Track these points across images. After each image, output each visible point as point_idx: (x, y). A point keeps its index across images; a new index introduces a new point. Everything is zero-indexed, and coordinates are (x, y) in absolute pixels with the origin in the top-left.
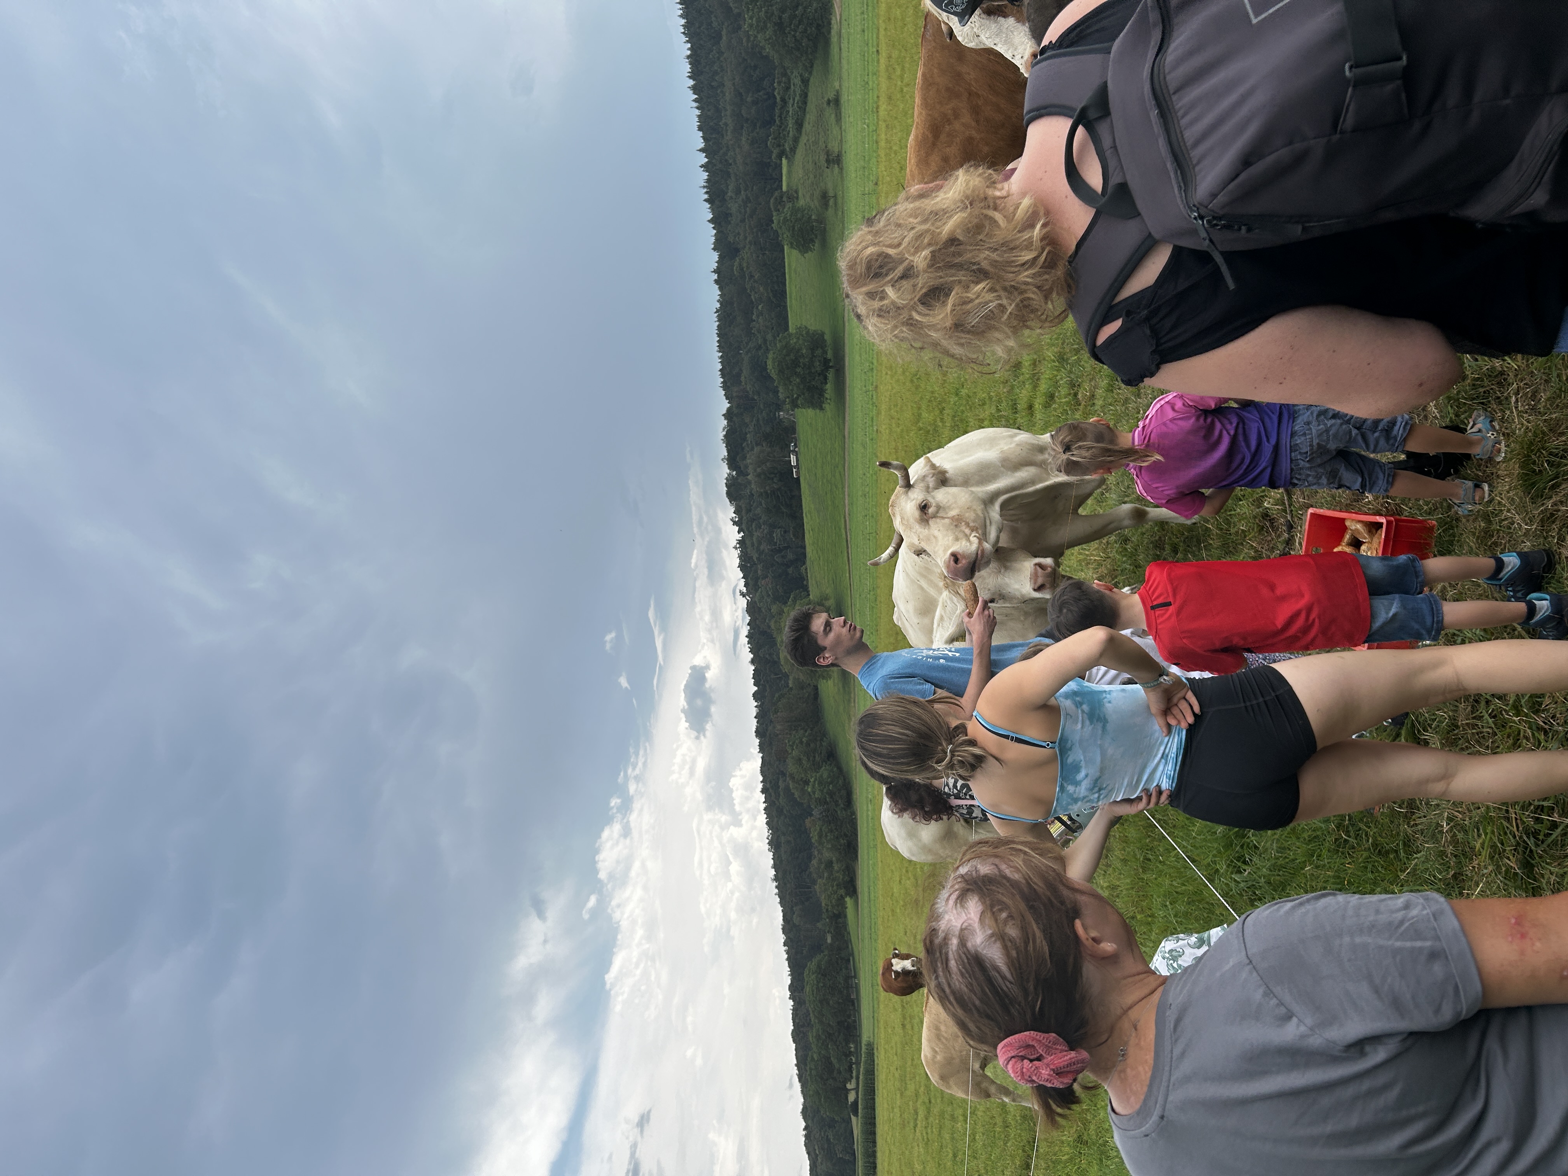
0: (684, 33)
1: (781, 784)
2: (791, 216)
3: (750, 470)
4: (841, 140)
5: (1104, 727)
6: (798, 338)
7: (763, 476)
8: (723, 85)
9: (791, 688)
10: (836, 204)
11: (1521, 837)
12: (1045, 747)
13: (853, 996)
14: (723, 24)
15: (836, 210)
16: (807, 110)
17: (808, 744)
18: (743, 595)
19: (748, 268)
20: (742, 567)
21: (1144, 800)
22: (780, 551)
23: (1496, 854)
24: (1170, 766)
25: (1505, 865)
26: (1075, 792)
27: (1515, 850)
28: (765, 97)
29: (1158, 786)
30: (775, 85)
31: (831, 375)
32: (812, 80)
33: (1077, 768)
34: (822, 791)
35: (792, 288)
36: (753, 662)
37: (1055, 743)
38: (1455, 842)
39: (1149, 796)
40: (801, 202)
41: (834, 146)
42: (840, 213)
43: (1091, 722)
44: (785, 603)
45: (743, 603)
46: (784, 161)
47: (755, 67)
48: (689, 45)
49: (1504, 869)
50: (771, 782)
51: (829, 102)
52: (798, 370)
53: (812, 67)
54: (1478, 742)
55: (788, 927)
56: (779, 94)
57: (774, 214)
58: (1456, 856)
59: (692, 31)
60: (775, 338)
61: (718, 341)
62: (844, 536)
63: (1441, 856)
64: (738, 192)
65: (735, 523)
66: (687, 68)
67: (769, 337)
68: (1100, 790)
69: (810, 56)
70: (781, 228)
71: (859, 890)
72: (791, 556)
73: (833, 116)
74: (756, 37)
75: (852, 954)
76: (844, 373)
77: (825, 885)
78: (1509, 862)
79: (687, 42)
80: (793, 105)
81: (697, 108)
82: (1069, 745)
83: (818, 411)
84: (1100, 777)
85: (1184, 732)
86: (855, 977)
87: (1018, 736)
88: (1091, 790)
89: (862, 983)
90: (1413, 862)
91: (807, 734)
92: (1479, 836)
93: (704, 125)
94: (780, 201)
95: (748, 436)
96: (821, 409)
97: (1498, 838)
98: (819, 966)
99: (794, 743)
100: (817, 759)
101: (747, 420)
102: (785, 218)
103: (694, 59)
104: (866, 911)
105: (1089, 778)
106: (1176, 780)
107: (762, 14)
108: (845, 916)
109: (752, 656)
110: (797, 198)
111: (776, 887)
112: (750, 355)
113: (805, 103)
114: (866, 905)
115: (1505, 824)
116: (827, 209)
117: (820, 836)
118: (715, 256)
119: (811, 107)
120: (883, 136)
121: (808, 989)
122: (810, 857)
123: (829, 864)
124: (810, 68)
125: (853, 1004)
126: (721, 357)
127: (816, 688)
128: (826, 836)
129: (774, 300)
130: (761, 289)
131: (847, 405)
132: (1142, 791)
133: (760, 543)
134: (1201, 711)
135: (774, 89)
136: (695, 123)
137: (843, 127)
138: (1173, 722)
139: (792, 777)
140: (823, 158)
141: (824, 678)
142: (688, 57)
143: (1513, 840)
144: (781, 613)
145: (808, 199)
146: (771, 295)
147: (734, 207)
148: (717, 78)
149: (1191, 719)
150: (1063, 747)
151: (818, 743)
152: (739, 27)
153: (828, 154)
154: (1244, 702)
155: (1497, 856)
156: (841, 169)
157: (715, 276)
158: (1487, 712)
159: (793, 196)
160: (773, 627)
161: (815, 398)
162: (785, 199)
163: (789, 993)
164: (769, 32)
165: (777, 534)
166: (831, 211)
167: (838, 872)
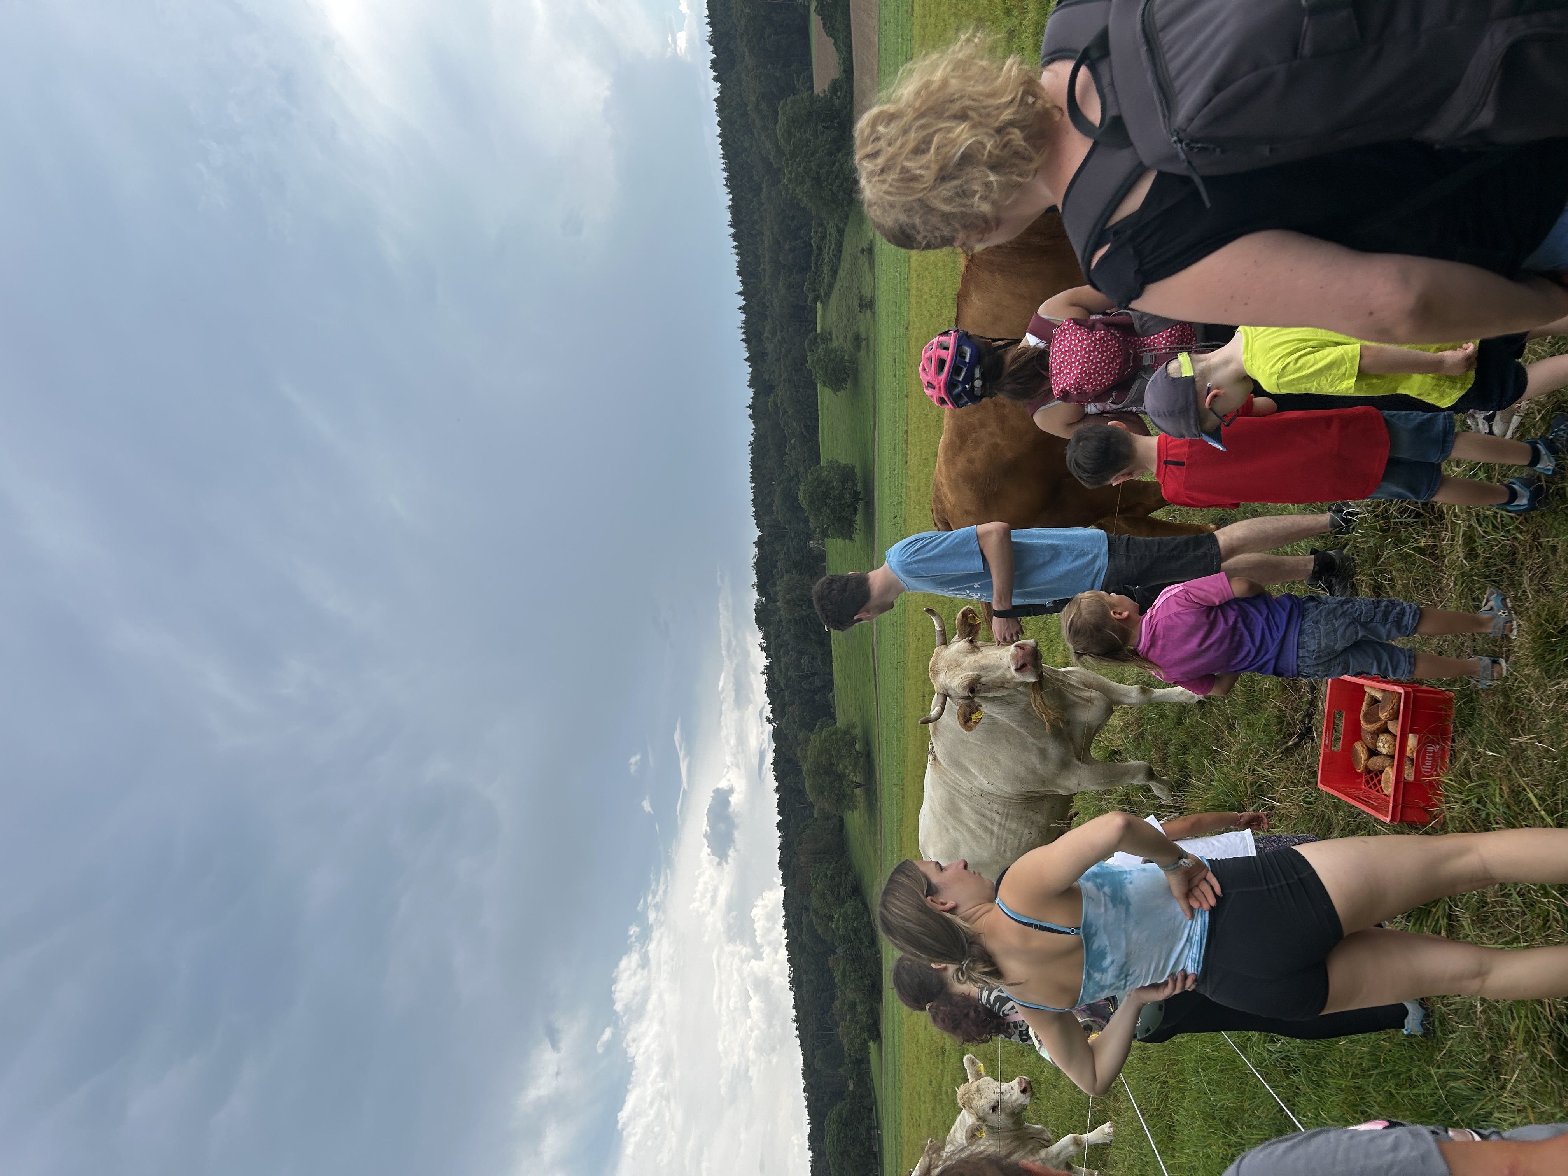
0: (726, 185)
1: (804, 919)
2: (824, 356)
3: (780, 597)
4: (874, 287)
5: (1127, 910)
6: (829, 471)
7: (792, 603)
8: (763, 234)
9: (816, 819)
10: (868, 347)
11: (1555, 1024)
12: (1069, 933)
13: (876, 1149)
14: (763, 177)
15: (868, 351)
16: (842, 257)
17: (832, 878)
18: (769, 721)
19: (782, 404)
20: (769, 692)
21: (1170, 985)
22: (808, 677)
23: (1531, 1040)
24: (1195, 949)
25: (1541, 1052)
26: (1101, 979)
27: (1550, 1037)
28: (802, 245)
29: (1184, 970)
30: (812, 234)
31: (860, 507)
32: (847, 230)
33: (1102, 955)
34: (846, 927)
35: (824, 424)
36: (777, 790)
37: (1079, 928)
38: (1489, 1023)
39: (1175, 981)
40: (835, 344)
41: (867, 292)
42: (872, 355)
43: (1115, 906)
44: (812, 730)
45: (769, 728)
46: (819, 305)
47: (793, 218)
48: (731, 196)
49: (1539, 1056)
50: (793, 917)
51: (863, 251)
52: (829, 501)
53: (847, 218)
54: (1507, 919)
55: (808, 1072)
56: (815, 242)
57: (809, 354)
58: (1491, 1039)
59: (733, 183)
60: (806, 471)
61: (751, 473)
62: (872, 664)
63: (1476, 1038)
64: (774, 333)
65: (763, 649)
66: (729, 217)
67: (801, 469)
68: (1127, 976)
69: (846, 208)
70: (814, 367)
71: (883, 1034)
72: (818, 683)
73: (867, 264)
74: (794, 190)
75: (875, 1103)
76: (873, 505)
77: (847, 1027)
78: (1543, 1049)
79: (729, 193)
80: (828, 253)
81: (737, 254)
82: (1093, 931)
83: (847, 541)
84: (1125, 963)
85: (1207, 914)
86: (878, 1128)
87: (1042, 924)
88: (1118, 977)
89: (885, 1134)
90: (1449, 1043)
91: (831, 868)
92: (1513, 1019)
93: (743, 270)
94: (814, 342)
95: (778, 563)
96: (851, 539)
97: (1533, 1024)
98: (840, 1115)
99: (818, 876)
100: (842, 893)
101: (778, 548)
102: (819, 358)
103: (735, 209)
104: (890, 1057)
105: (1115, 964)
106: (1201, 965)
107: (801, 169)
108: (869, 1062)
109: (777, 784)
110: (831, 340)
111: (797, 1029)
112: (782, 486)
113: (840, 252)
114: (890, 1050)
115: (1539, 1008)
116: (859, 351)
117: (844, 976)
118: (751, 392)
119: (846, 254)
120: (914, 284)
121: (828, 1139)
122: (833, 998)
123: (853, 1006)
124: (845, 219)
125: (875, 1158)
126: (753, 488)
127: (841, 819)
128: (850, 975)
129: (807, 435)
130: (795, 424)
131: (876, 536)
132: (1169, 976)
133: (788, 669)
134: (1222, 892)
135: (811, 238)
136: (735, 268)
137: (876, 274)
138: (1195, 905)
139: (816, 912)
140: (856, 303)
141: (849, 809)
142: (729, 207)
143: (1547, 1026)
144: (807, 741)
145: (841, 341)
146: (803, 430)
147: (769, 347)
148: (756, 227)
149: (1213, 902)
150: (1087, 934)
151: (843, 877)
152: (779, 181)
153: (861, 299)
154: (1267, 885)
155: (1532, 1042)
156: (874, 313)
157: (750, 411)
158: (1515, 889)
159: (826, 338)
160: (799, 754)
161: (845, 529)
162: (818, 340)
163: (808, 1143)
164: (807, 186)
165: (805, 660)
166: (863, 353)
167: (861, 1014)
